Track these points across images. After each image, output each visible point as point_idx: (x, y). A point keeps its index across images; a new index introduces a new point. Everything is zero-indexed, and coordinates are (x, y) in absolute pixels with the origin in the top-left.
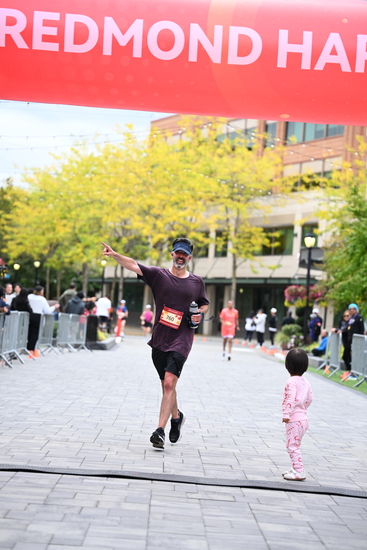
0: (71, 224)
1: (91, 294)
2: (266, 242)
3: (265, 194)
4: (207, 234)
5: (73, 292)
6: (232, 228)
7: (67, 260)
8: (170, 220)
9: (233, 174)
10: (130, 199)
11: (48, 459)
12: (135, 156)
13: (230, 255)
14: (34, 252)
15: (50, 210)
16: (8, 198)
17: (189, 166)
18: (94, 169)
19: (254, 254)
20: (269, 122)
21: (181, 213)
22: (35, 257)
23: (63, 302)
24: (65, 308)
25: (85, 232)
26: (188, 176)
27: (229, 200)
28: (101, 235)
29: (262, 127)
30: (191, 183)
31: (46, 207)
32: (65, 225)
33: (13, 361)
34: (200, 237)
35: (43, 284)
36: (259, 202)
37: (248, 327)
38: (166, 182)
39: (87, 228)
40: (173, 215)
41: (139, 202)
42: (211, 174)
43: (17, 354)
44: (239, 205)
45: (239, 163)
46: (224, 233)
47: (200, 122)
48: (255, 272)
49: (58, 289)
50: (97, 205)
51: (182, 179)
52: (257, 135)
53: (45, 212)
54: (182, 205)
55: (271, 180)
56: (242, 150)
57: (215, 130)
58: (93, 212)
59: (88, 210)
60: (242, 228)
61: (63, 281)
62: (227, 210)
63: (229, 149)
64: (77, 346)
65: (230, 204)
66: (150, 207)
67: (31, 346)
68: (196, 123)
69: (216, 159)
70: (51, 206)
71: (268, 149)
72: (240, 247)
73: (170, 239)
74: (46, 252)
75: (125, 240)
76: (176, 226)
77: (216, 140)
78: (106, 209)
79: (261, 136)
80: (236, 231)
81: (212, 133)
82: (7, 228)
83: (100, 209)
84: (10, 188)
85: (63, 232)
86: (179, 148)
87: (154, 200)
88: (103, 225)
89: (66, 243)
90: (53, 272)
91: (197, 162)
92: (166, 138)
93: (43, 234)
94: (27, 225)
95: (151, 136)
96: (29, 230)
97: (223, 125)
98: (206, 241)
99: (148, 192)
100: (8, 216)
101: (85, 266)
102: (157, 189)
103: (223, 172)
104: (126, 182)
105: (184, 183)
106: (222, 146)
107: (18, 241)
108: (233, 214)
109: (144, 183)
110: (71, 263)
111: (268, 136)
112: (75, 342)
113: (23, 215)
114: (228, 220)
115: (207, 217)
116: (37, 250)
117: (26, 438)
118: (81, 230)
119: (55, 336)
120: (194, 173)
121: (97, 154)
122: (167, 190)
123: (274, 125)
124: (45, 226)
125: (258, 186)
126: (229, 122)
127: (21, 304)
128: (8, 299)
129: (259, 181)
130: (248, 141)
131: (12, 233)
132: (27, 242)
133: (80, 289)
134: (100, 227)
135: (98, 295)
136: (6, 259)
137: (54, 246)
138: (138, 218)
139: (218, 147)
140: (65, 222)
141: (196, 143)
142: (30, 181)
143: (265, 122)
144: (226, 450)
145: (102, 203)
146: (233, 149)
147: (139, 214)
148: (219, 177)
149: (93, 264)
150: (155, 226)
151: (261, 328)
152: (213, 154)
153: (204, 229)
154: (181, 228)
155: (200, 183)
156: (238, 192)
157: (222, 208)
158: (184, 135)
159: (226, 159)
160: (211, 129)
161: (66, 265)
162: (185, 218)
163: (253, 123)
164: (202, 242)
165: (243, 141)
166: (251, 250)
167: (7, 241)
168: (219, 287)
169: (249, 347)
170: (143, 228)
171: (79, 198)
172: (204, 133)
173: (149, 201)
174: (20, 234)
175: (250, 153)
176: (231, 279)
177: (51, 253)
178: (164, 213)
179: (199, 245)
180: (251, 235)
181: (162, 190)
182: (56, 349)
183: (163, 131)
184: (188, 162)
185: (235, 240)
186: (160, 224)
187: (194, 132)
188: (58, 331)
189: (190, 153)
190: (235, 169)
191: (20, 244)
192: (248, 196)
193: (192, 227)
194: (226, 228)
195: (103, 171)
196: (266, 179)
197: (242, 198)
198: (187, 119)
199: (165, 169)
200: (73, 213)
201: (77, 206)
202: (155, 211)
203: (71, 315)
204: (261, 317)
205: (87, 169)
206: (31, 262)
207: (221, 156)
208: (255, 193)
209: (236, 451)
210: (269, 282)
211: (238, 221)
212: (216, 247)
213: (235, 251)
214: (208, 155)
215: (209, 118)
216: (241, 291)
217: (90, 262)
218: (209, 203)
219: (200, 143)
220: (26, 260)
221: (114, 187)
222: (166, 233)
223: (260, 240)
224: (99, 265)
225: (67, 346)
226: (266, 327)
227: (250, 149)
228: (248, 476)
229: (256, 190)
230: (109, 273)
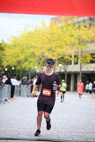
0: (24, 54)
1: (32, 78)
2: (92, 59)
3: (91, 42)
4: (71, 57)
5: (26, 78)
6: (80, 54)
7: (23, 67)
8: (58, 52)
9: (79, 36)
10: (44, 45)
11: (19, 135)
12: (45, 31)
13: (79, 64)
14: (12, 64)
15: (17, 50)
16: (3, 46)
17: (64, 33)
18: (32, 35)
19: (88, 63)
20: (92, 17)
21: (62, 50)
22: (13, 66)
23: (22, 81)
24: (23, 83)
25: (29, 57)
26: (64, 37)
27: (78, 45)
28: (35, 58)
29: (89, 19)
30: (65, 39)
31: (16, 49)
32: (22, 55)
33: (6, 102)
34: (69, 58)
35: (15, 75)
36: (89, 45)
37: (87, 88)
38: (56, 39)
39: (30, 56)
40: (59, 50)
41: (47, 46)
42: (72, 36)
43: (7, 99)
44: (82, 46)
45: (81, 32)
46: (77, 56)
47: (68, 18)
48: (88, 69)
49: (21, 77)
50: (33, 48)
51: (62, 38)
52: (88, 22)
53: (15, 51)
54: (62, 47)
55: (93, 37)
56: (82, 27)
57: (73, 21)
58: (32, 50)
59: (30, 50)
60: (83, 54)
61: (22, 74)
62: (78, 48)
63: (78, 27)
64: (27, 96)
65: (79, 46)
66: (51, 48)
67: (12, 96)
68: (66, 19)
69: (74, 31)
70: (17, 49)
71: (91, 27)
72: (83, 61)
73: (59, 59)
74: (16, 64)
75: (43, 60)
76: (60, 54)
77: (73, 24)
78: (36, 49)
79: (89, 22)
80: (81, 55)
81: (72, 22)
82: (3, 57)
83: (34, 49)
84: (3, 43)
85: (22, 57)
86: (60, 27)
87: (52, 45)
88: (35, 54)
89: (23, 61)
90: (19, 71)
91: (67, 32)
92: (56, 24)
93: (15, 58)
94: (10, 55)
95: (51, 24)
96: (10, 57)
97: (76, 19)
98: (71, 59)
99: (50, 43)
100: (3, 52)
101: (29, 69)
102: (53, 42)
103: (76, 35)
104: (43, 40)
105: (63, 39)
106: (75, 26)
107: (7, 61)
108: (80, 50)
109: (49, 40)
110: (25, 68)
111: (91, 22)
112: (27, 95)
113: (8, 52)
114: (78, 52)
115: (71, 51)
116: (13, 64)
117: (11, 128)
118: (28, 57)
119: (20, 92)
120: (66, 36)
121: (33, 30)
122: (57, 42)
123: (94, 18)
124: (15, 56)
125: (88, 39)
126: (78, 18)
127: (8, 82)
128: (4, 81)
129: (89, 38)
130: (85, 24)
131: (4, 58)
132: (9, 61)
133: (28, 76)
134: (34, 55)
135: (34, 78)
136: (3, 67)
137: (19, 62)
138: (47, 52)
139: (74, 26)
140: (22, 54)
141: (66, 25)
142: (10, 40)
143: (90, 17)
144: (80, 131)
145: (35, 47)
146: (79, 27)
147: (48, 50)
148: (75, 37)
149: (32, 68)
150: (53, 55)
151: (90, 89)
152: (72, 29)
153: (70, 55)
154: (62, 55)
155: (68, 39)
156: (82, 42)
157: (76, 48)
158: (62, 23)
159: (77, 31)
160: (72, 20)
161: (23, 69)
162: (63, 51)
163: (86, 18)
164: (69, 60)
165: (83, 24)
166: (86, 61)
167: (3, 61)
168: (76, 75)
169: (87, 95)
170: (49, 55)
171: (27, 46)
172: (69, 22)
173: (51, 46)
174: (7, 58)
175: (85, 28)
176: (79, 72)
177: (18, 65)
178: (56, 50)
179: (68, 60)
180: (86, 57)
181: (55, 42)
182: (20, 97)
183: (55, 21)
184: (64, 32)
185: (81, 58)
186: (55, 54)
187: (66, 21)
188: (21, 91)
189: (65, 29)
190: (80, 34)
191: (7, 62)
192: (85, 43)
193: (66, 54)
194: (77, 54)
195: (35, 36)
196: (91, 37)
197: (83, 44)
198: (63, 18)
199: (56, 35)
200: (25, 51)
201: (26, 48)
202: (53, 49)
203: (25, 86)
204: (91, 85)
205: (29, 35)
206: (11, 68)
207: (75, 30)
208: (88, 42)
209: (83, 131)
210: (93, 72)
211: (82, 52)
212: (74, 61)
213: (81, 62)
214: (71, 29)
215: (71, 17)
216: (83, 76)
217: (31, 67)
218: (71, 46)
219: (68, 25)
220: (9, 67)
221: (39, 41)
222: (57, 57)
223: (89, 58)
224: (34, 68)
225: (24, 96)
226: (93, 88)
227: (85, 27)
228: (88, 140)
229: (88, 41)
230: (38, 71)
